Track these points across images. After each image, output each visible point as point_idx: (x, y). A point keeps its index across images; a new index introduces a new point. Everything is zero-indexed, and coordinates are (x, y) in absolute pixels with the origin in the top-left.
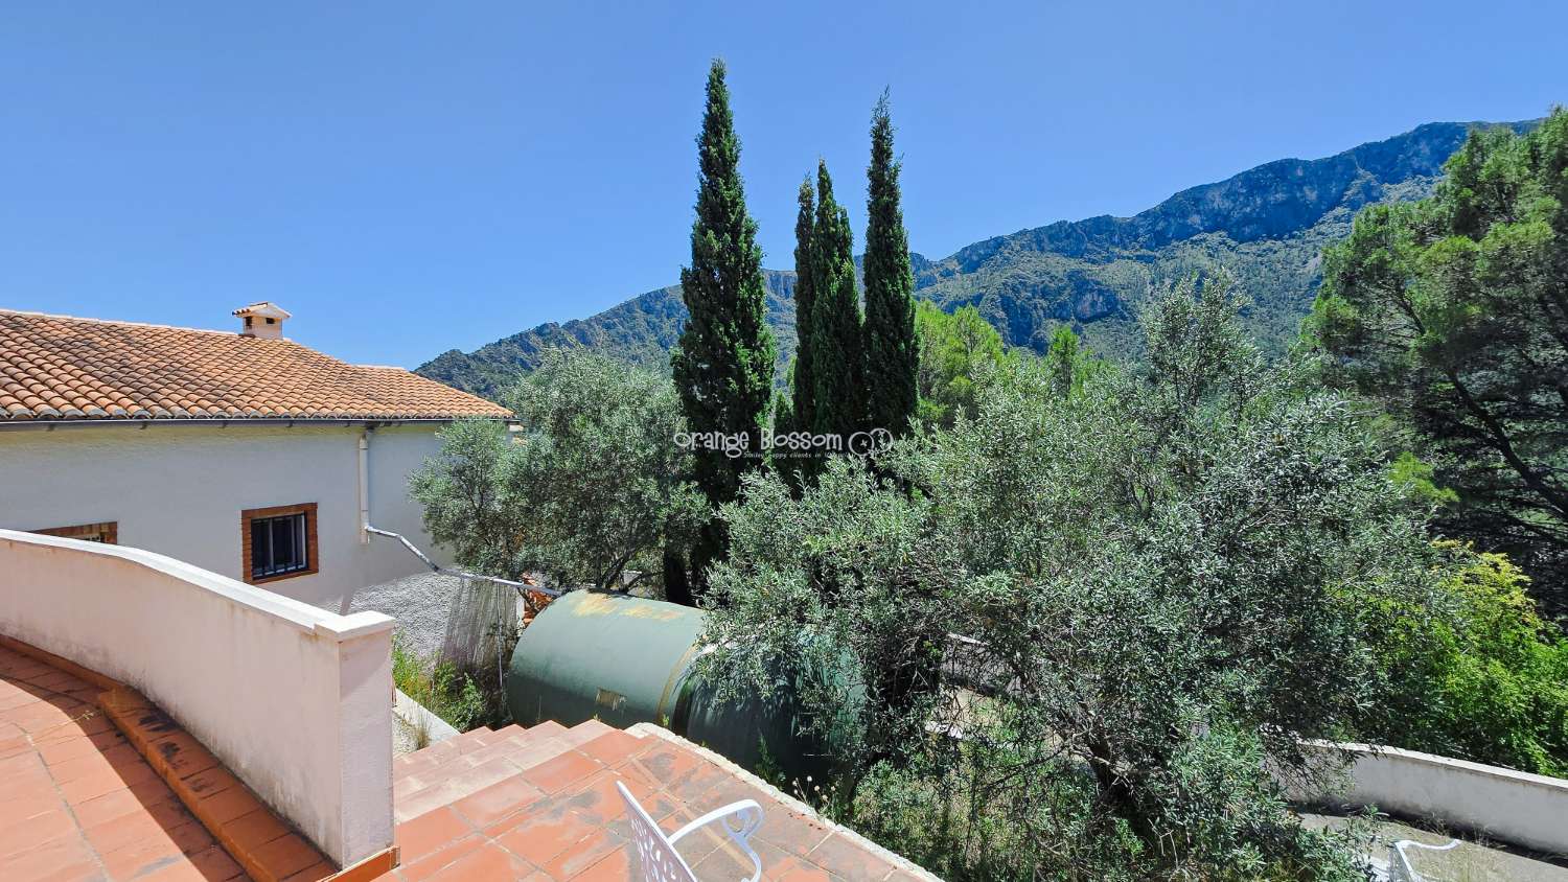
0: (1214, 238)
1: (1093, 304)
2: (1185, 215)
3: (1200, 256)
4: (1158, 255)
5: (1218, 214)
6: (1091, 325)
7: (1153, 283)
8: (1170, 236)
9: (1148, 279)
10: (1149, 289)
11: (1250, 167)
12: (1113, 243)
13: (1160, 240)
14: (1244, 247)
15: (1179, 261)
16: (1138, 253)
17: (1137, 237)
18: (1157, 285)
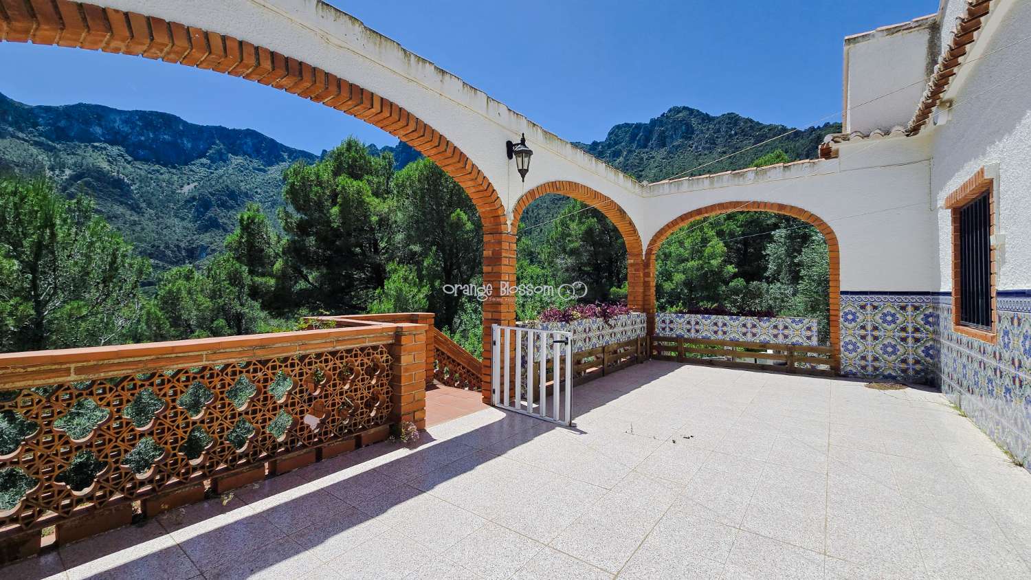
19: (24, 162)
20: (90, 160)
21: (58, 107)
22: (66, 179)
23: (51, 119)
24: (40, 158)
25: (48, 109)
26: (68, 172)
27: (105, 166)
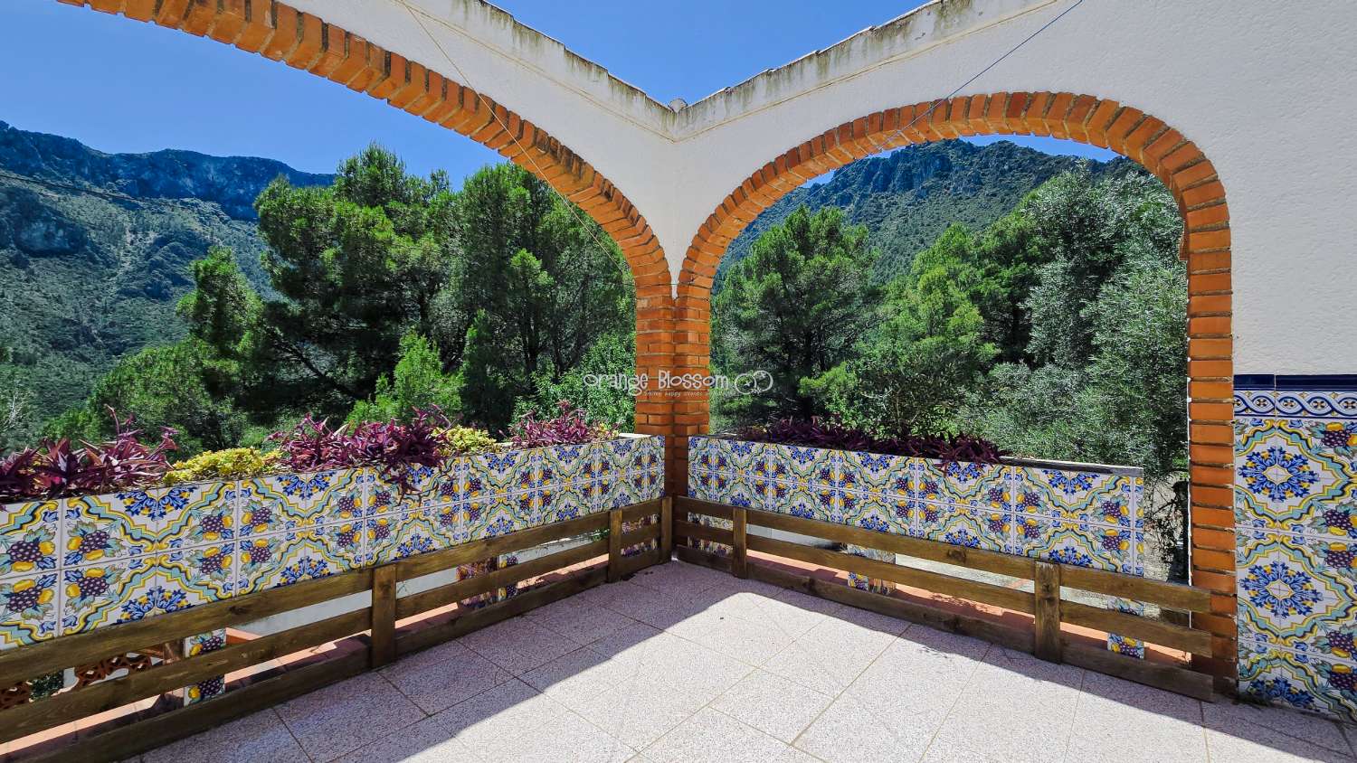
0: (208, 207)
1: (48, 236)
2: (175, 173)
3: (192, 220)
4: (141, 204)
5: (211, 185)
6: (42, 261)
7: (134, 231)
8: (158, 189)
9: (128, 226)
10: (129, 237)
11: (247, 155)
12: (82, 175)
13: (144, 189)
14: (236, 224)
15: (167, 217)
16: (115, 195)
17: (115, 178)
18: (140, 236)
19: (102, 224)
20: (179, 220)
21: (141, 155)
22: (150, 244)
23: (134, 169)
24: (120, 218)
25: (129, 158)
26: (153, 235)
27: (196, 227)
